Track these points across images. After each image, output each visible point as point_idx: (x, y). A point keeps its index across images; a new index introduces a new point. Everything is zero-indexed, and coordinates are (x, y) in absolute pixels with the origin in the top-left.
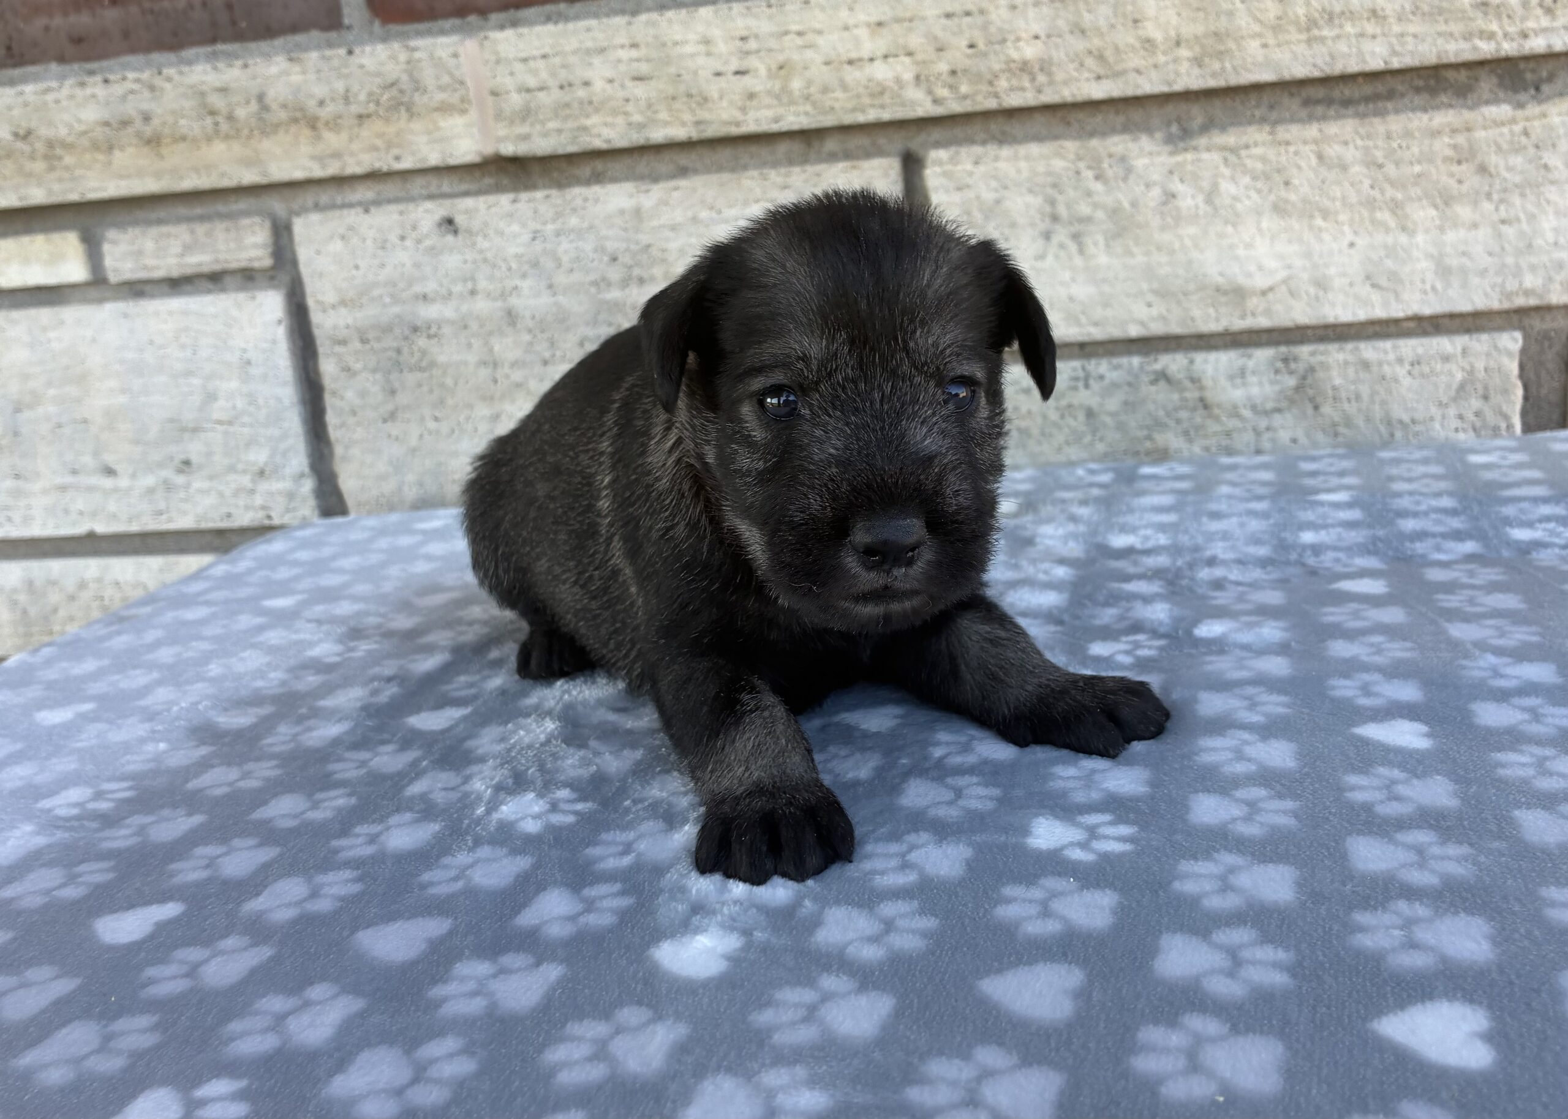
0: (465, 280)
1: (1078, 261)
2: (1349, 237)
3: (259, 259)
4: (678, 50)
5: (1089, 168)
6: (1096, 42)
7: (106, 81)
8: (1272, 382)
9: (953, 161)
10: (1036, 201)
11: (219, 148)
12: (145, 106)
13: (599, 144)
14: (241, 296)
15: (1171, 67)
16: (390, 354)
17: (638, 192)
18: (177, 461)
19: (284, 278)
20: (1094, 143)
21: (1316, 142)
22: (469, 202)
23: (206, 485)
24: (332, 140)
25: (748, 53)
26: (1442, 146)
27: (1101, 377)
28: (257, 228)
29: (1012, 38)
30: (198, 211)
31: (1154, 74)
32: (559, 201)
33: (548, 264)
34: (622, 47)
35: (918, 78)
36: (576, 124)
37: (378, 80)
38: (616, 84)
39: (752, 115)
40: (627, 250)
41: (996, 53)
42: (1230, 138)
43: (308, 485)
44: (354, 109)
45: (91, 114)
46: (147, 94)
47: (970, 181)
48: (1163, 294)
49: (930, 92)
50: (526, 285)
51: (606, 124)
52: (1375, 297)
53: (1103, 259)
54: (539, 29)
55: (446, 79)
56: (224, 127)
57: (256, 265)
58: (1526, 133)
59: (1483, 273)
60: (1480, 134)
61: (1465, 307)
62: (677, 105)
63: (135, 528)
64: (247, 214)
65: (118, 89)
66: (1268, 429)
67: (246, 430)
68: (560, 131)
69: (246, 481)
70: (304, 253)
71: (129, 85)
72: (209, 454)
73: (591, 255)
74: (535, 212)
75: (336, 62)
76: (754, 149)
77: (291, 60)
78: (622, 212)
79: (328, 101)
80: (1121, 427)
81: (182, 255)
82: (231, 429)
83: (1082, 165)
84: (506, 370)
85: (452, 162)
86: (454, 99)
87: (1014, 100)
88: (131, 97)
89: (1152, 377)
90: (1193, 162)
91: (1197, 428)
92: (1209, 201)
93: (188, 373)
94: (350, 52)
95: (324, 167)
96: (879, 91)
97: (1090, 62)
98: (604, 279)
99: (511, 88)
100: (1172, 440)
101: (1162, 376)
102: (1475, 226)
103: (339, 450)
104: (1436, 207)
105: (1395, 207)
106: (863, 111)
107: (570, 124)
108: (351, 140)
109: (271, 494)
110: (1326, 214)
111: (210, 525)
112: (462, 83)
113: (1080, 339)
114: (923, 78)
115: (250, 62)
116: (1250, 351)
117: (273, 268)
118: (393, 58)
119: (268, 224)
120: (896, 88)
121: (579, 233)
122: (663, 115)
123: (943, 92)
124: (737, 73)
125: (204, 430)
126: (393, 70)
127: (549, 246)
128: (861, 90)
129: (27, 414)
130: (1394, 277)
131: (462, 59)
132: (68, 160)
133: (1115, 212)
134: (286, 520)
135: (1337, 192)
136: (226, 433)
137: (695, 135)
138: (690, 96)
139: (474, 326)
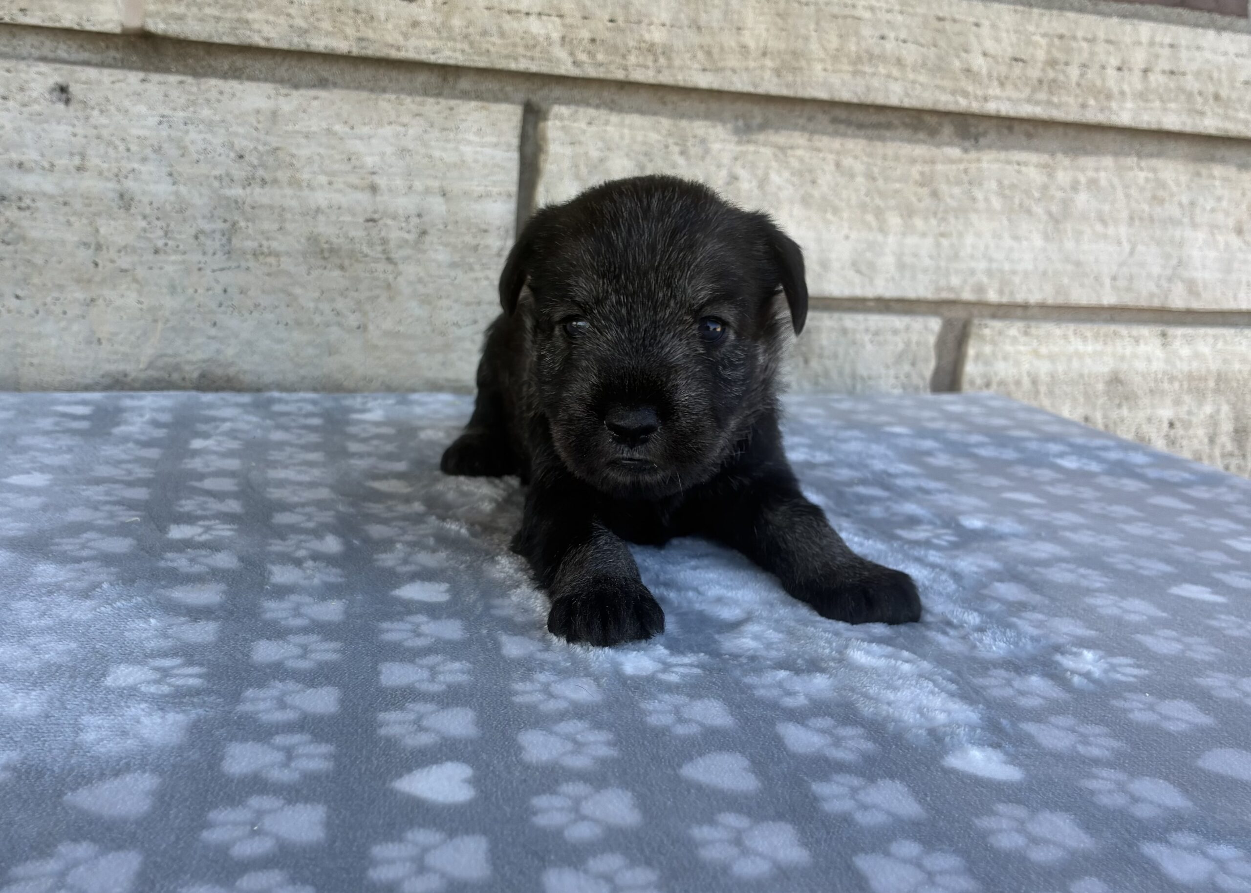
0: (72, 154)
2: (845, 231)
5: (676, 144)
6: (707, 40)
9: (573, 117)
13: (258, 40)
15: (758, 72)
17: (278, 94)
20: (684, 123)
21: (838, 153)
22: (92, 73)
26: (915, 171)
29: (646, 21)
31: (745, 76)
32: (194, 89)
33: (172, 151)
35: (563, 38)
36: (235, 15)
40: (256, 148)
41: (632, 31)
42: (781, 138)
47: (583, 139)
49: (572, 54)
50: (143, 168)
51: (267, 22)
52: (857, 279)
58: (966, 171)
59: (925, 271)
60: (939, 167)
61: (911, 294)
68: (218, 19)
73: (220, 150)
74: (166, 96)
78: (258, 112)
83: (671, 141)
84: (113, 254)
85: (88, 27)
87: (638, 76)
90: (753, 153)
92: (761, 187)
96: (532, 44)
97: (700, 55)
98: (228, 175)
102: (924, 235)
104: (902, 216)
105: (879, 213)
107: (229, 14)
110: (836, 211)
114: (567, 39)
120: (545, 43)
121: (210, 125)
122: (326, 25)
123: (583, 57)
127: (174, 133)
128: (518, 40)
130: (872, 265)
135: (845, 194)
137: (355, 51)
139: (78, 204)
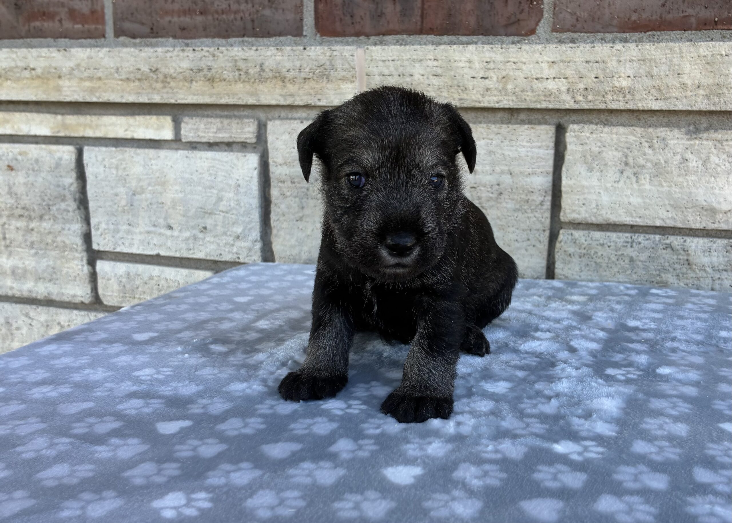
1: (635, 186)
3: (250, 138)
4: (456, 64)
5: (647, 142)
6: (658, 82)
7: (194, 50)
8: (724, 257)
9: (581, 131)
10: (619, 155)
11: (240, 86)
12: (209, 64)
14: (240, 154)
16: (303, 190)
18: (200, 227)
19: (260, 148)
20: (651, 130)
23: (212, 239)
24: (291, 88)
25: (489, 69)
27: (640, 243)
28: (251, 124)
29: (617, 76)
30: (226, 113)
31: (684, 100)
34: (430, 60)
35: (568, 89)
37: (315, 63)
38: (425, 77)
39: (487, 98)
41: (608, 82)
42: (719, 135)
43: (258, 246)
44: (303, 75)
45: (185, 65)
46: (211, 58)
47: (588, 142)
48: (675, 207)
49: (573, 97)
53: (647, 187)
54: (393, 47)
55: (346, 66)
56: (243, 77)
57: (248, 141)
62: (452, 90)
63: (178, 255)
64: (248, 117)
65: (199, 55)
66: (719, 278)
67: (233, 216)
69: (230, 240)
70: (270, 138)
71: (204, 53)
72: (216, 225)
75: (297, 53)
76: (486, 114)
77: (277, 49)
79: (291, 70)
80: (646, 268)
81: (216, 133)
82: (227, 215)
83: (643, 140)
86: (349, 75)
87: (614, 106)
88: (204, 58)
89: (665, 246)
90: (699, 145)
91: (683, 274)
92: (704, 164)
93: (211, 187)
94: (305, 49)
95: (285, 100)
96: (549, 94)
97: (653, 91)
99: (376, 73)
100: (671, 278)
101: (669, 246)
103: (274, 232)
106: (540, 103)
108: (299, 89)
109: (241, 248)
111: (212, 258)
112: (354, 69)
113: (632, 223)
114: (571, 90)
115: (259, 48)
116: (715, 240)
117: (255, 143)
118: (324, 53)
119: (256, 123)
120: (557, 93)
123: (580, 98)
124: (482, 78)
125: (215, 214)
126: (323, 59)
128: (541, 93)
129: (137, 197)
131: (355, 58)
132: (172, 84)
133: (656, 165)
134: (246, 260)
136: (224, 216)
138: (459, 86)
